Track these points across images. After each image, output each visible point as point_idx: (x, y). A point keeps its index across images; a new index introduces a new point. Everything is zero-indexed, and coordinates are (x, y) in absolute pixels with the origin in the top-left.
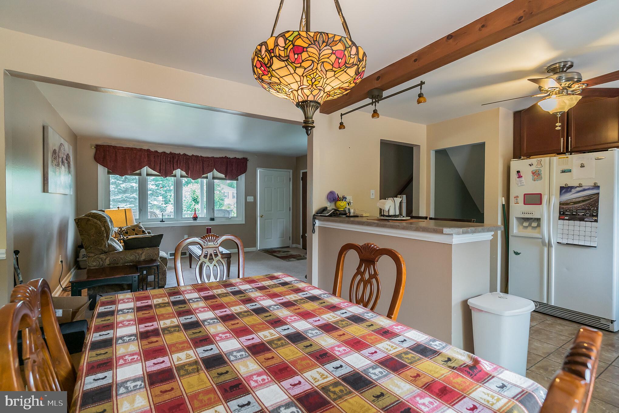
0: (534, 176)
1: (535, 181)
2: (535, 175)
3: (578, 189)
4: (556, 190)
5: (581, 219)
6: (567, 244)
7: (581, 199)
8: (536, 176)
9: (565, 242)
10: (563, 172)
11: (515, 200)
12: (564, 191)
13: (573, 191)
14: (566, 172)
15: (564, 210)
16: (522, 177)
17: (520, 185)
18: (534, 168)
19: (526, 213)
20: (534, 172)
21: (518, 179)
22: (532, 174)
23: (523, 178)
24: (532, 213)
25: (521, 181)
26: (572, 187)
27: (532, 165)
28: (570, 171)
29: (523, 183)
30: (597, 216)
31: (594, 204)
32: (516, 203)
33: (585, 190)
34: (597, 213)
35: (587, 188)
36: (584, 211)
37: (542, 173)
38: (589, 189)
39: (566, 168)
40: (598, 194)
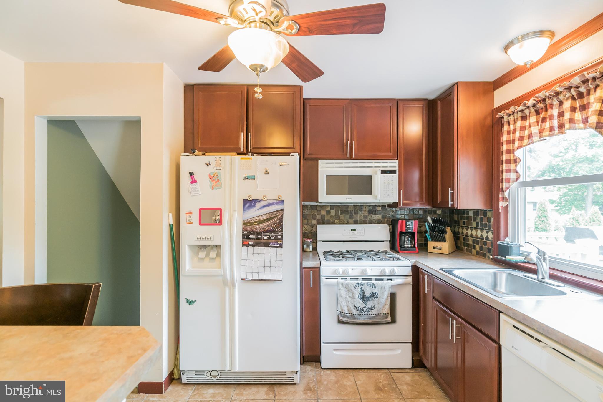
0: (212, 182)
1: (213, 189)
2: (214, 180)
3: (263, 203)
4: (238, 204)
5: (267, 245)
6: (252, 280)
7: (266, 217)
8: (214, 182)
9: (250, 277)
10: (247, 178)
11: (188, 218)
12: (247, 205)
13: (258, 205)
14: (250, 179)
15: (248, 233)
16: (196, 182)
17: (193, 194)
18: (211, 170)
19: (203, 239)
20: (212, 176)
21: (191, 185)
22: (208, 179)
23: (198, 183)
24: (211, 239)
25: (196, 188)
26: (256, 201)
27: (210, 164)
28: (253, 178)
29: (198, 191)
30: (281, 239)
31: (279, 224)
32: (188, 222)
33: (269, 205)
34: (282, 236)
35: (271, 202)
36: (268, 233)
37: (222, 178)
38: (273, 204)
39: (249, 173)
40: (282, 210)
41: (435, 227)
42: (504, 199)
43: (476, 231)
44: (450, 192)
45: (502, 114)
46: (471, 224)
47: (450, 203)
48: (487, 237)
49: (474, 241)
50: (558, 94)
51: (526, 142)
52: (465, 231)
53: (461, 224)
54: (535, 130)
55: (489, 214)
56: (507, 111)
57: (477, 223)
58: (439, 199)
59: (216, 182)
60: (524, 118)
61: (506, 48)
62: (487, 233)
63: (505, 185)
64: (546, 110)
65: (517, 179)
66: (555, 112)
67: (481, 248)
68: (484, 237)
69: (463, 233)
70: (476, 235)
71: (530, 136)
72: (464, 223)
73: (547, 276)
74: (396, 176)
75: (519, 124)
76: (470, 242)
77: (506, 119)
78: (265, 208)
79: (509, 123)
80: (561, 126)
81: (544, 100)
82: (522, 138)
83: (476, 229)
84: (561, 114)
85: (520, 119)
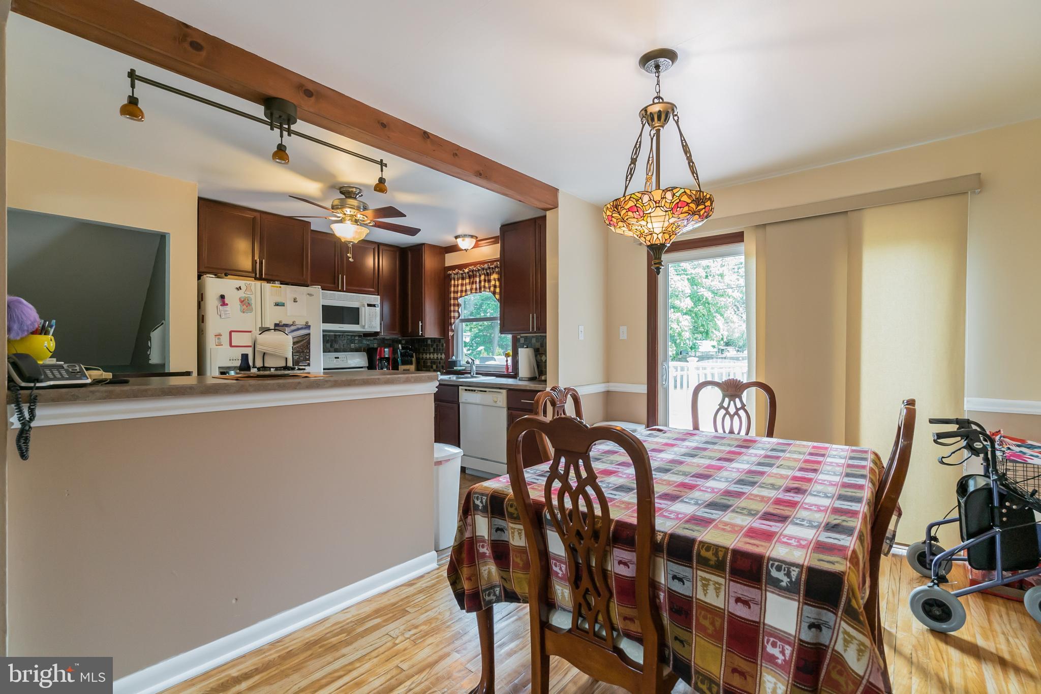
0: (243, 305)
1: (243, 312)
2: (245, 304)
3: (293, 328)
8: (245, 306)
10: (277, 305)
11: (215, 340)
12: (278, 329)
13: (288, 329)
14: (280, 306)
16: (227, 305)
17: (224, 317)
18: (241, 294)
19: (235, 360)
20: (243, 300)
21: (221, 307)
22: (239, 303)
23: (229, 306)
25: (227, 311)
26: (286, 325)
27: (241, 289)
28: (283, 305)
29: (228, 314)
30: (309, 359)
31: (307, 346)
32: (217, 344)
33: (298, 329)
34: (310, 356)
35: (300, 327)
36: (298, 354)
37: (253, 302)
38: (302, 329)
39: (279, 300)
40: (309, 334)
41: (406, 352)
42: (453, 331)
43: (434, 355)
44: (420, 324)
45: (451, 272)
46: (429, 350)
47: (420, 332)
48: (441, 358)
49: (431, 363)
50: (479, 270)
51: (464, 294)
52: (424, 356)
53: (421, 351)
54: (468, 287)
55: (443, 341)
56: (454, 272)
57: (434, 349)
58: (410, 330)
59: (247, 307)
60: (463, 279)
61: (456, 237)
62: (441, 355)
63: (452, 320)
64: (474, 277)
65: (459, 317)
66: (478, 280)
67: (437, 367)
68: (439, 358)
69: (423, 358)
70: (434, 357)
71: (466, 291)
72: (424, 350)
73: (475, 373)
74: (378, 309)
75: (460, 281)
76: (429, 364)
77: (453, 275)
78: (295, 332)
79: (454, 280)
80: (480, 288)
81: (473, 271)
82: (462, 291)
83: (433, 353)
84: (480, 282)
85: (461, 278)
